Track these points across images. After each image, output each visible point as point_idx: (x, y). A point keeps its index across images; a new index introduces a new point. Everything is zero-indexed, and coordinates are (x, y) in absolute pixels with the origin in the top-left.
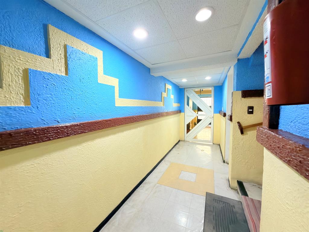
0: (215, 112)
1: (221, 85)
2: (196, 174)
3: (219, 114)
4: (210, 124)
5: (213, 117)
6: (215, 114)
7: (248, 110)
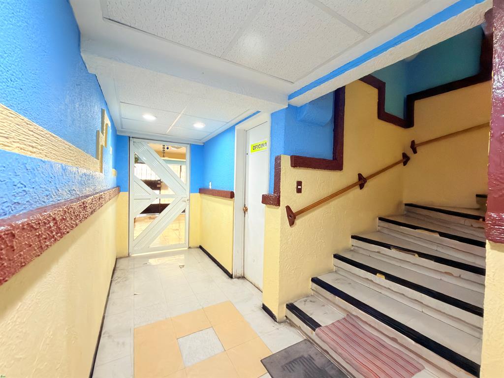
0: (192, 191)
1: (203, 144)
2: (211, 328)
3: (199, 194)
4: (184, 211)
5: (189, 200)
6: (191, 194)
7: (297, 187)
